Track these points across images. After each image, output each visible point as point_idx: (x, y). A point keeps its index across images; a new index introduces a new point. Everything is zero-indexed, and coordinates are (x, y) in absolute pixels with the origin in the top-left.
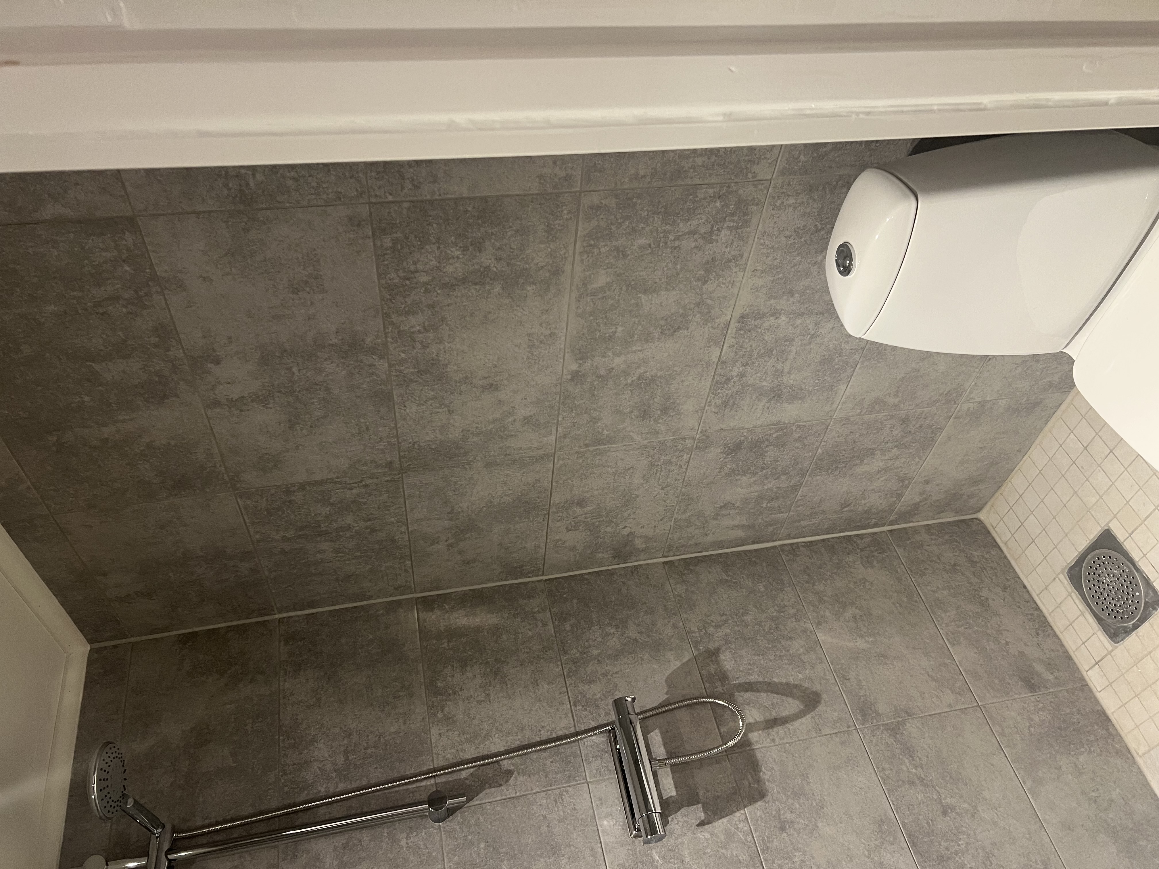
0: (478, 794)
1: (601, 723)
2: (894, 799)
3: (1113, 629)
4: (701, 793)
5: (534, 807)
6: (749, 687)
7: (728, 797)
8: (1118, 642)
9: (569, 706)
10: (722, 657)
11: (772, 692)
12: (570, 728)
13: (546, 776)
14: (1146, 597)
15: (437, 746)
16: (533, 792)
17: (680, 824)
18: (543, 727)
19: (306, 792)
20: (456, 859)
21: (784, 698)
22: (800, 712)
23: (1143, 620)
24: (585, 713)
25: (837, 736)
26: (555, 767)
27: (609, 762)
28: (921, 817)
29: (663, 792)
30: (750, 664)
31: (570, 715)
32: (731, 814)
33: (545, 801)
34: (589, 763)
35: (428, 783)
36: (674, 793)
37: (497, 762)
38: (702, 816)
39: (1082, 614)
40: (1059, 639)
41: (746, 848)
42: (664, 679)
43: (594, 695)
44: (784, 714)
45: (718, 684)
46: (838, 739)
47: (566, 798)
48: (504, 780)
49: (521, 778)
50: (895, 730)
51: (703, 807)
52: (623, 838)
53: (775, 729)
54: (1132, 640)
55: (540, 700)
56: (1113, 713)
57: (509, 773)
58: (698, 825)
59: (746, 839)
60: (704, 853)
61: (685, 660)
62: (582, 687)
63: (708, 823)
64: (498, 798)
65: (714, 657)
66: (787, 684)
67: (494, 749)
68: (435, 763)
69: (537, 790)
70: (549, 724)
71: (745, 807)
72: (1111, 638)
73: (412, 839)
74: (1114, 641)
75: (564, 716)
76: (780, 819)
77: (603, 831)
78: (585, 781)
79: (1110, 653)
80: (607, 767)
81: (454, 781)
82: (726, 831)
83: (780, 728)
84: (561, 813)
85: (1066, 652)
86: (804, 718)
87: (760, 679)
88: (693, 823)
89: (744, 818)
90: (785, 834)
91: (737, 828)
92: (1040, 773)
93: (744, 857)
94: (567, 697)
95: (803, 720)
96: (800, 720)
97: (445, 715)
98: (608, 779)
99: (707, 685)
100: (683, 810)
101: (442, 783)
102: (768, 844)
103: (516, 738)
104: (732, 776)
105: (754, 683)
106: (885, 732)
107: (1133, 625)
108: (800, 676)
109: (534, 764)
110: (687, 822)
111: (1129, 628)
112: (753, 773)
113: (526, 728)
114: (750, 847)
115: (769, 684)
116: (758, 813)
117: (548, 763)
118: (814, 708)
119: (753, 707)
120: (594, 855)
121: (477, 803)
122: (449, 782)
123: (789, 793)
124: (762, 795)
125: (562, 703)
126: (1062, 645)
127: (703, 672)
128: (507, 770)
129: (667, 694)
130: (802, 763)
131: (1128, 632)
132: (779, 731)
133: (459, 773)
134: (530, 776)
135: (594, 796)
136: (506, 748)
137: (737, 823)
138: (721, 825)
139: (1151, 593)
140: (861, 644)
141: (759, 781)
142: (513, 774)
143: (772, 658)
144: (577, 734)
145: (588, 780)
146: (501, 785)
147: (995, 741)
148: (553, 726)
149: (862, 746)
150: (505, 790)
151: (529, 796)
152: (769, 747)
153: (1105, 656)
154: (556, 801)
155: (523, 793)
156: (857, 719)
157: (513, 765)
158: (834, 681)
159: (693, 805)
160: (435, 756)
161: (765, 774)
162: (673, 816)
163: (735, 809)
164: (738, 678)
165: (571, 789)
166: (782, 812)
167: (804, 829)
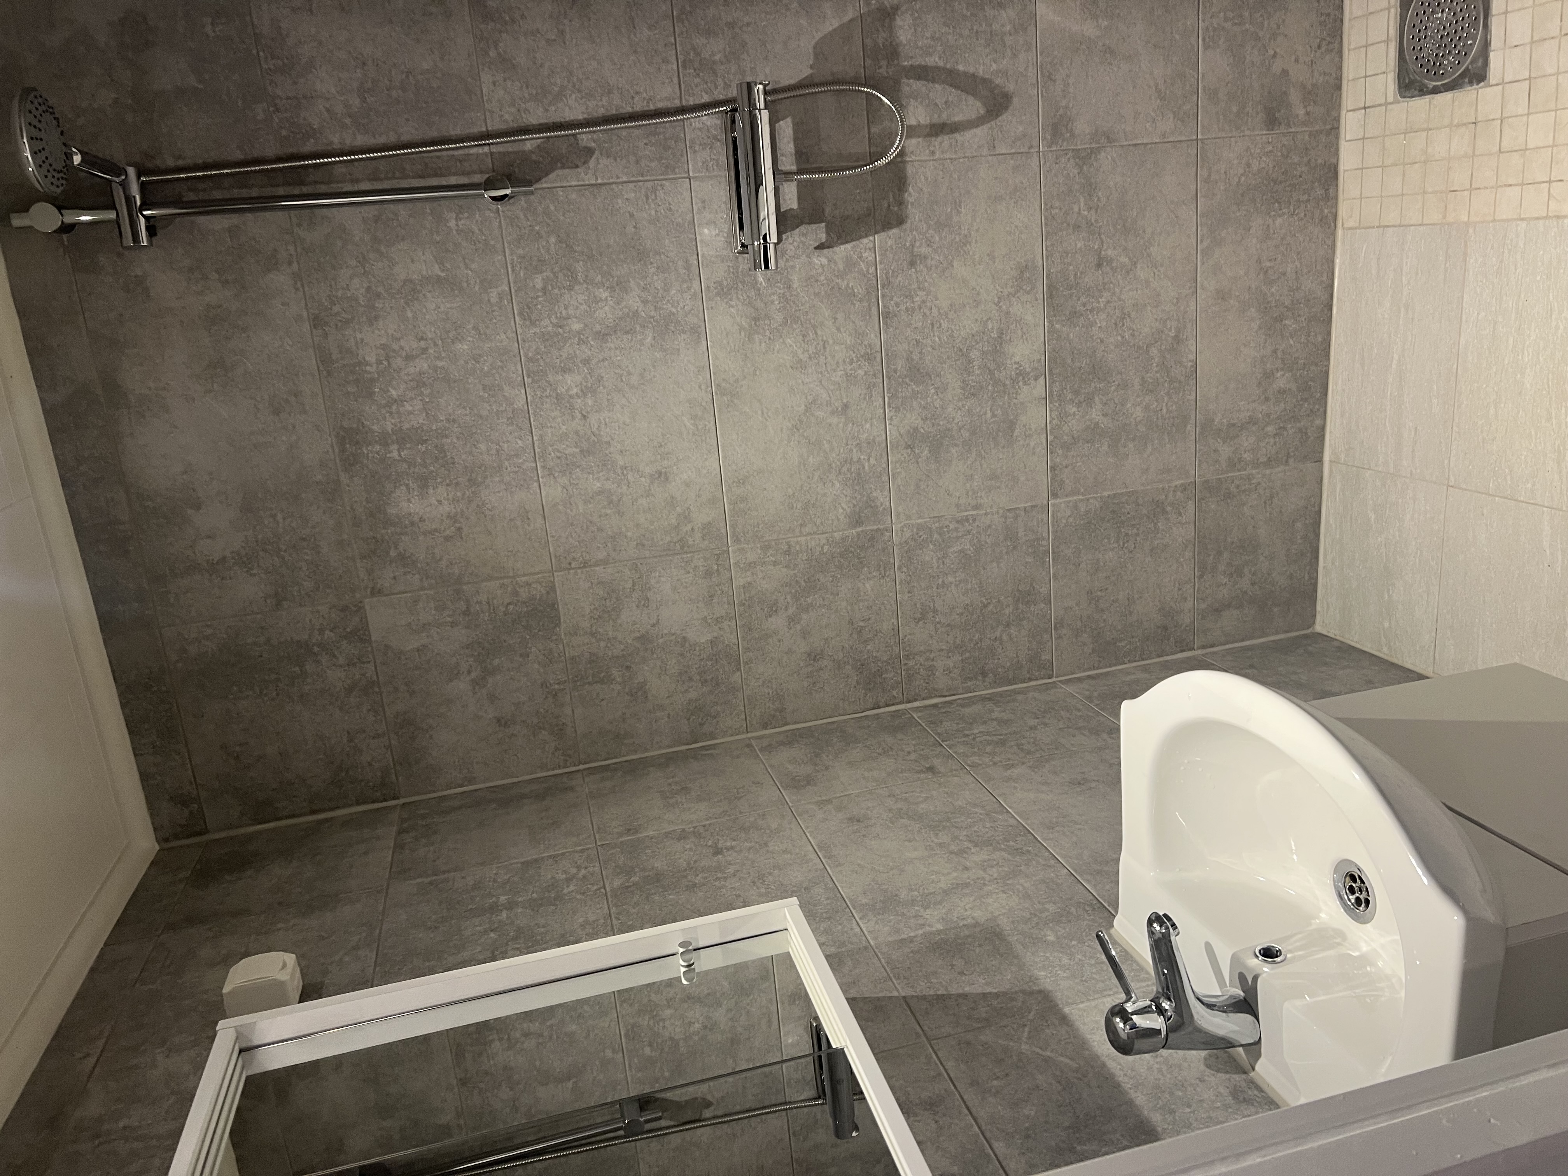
0: (547, 175)
1: (717, 98)
2: (1049, 243)
3: (1409, 78)
4: (828, 210)
5: (620, 201)
6: (923, 73)
7: (859, 219)
8: (1404, 97)
9: (675, 67)
10: (899, 21)
11: (951, 86)
12: (674, 99)
13: (637, 162)
14: (1471, 63)
15: (490, 100)
16: (618, 181)
17: (796, 244)
18: (637, 93)
19: (312, 141)
20: (520, 251)
21: (964, 96)
22: (978, 118)
23: (1448, 88)
24: (697, 80)
25: (1012, 159)
26: (650, 151)
27: (722, 155)
28: (1071, 268)
29: (781, 201)
30: (932, 38)
31: (676, 80)
32: (858, 240)
33: (633, 195)
34: (695, 152)
35: (481, 151)
36: (795, 206)
37: (574, 135)
38: (823, 237)
39: (1387, 41)
40: (1341, 58)
41: (865, 280)
42: (813, 43)
43: (713, 54)
44: (958, 118)
45: (884, 63)
46: (1012, 162)
47: (661, 194)
48: (583, 160)
49: (604, 161)
50: (1084, 158)
51: (826, 227)
52: (725, 252)
53: (940, 139)
54: (1421, 104)
55: (635, 52)
56: (1345, 171)
57: (589, 152)
58: (816, 248)
59: (868, 271)
60: (817, 281)
61: (847, 18)
62: (699, 41)
63: (828, 247)
64: (574, 183)
65: (887, 20)
66: (974, 76)
67: (569, 115)
68: (489, 125)
69: (625, 179)
70: (645, 90)
71: (876, 233)
72: (1399, 87)
73: (463, 222)
74: (1400, 93)
75: (667, 81)
76: (912, 252)
77: (702, 241)
78: (686, 175)
79: (1386, 104)
80: (717, 160)
81: (515, 153)
82: (847, 257)
83: (946, 138)
84: (653, 213)
85: (1339, 79)
86: (980, 128)
87: (941, 64)
88: (810, 245)
89: (871, 245)
90: (913, 270)
91: (861, 257)
92: (1223, 234)
93: (860, 290)
94: (674, 52)
95: (978, 131)
96: (975, 130)
97: (499, 54)
98: (715, 176)
99: (869, 62)
100: (803, 228)
101: (500, 153)
102: (891, 279)
103: (600, 103)
104: (871, 194)
105: (931, 67)
106: (1072, 161)
107: (1435, 86)
108: (994, 66)
109: (621, 142)
110: (803, 243)
111: (1427, 88)
112: (897, 192)
113: (615, 91)
114: (869, 280)
115: (951, 72)
116: (890, 242)
117: (641, 144)
118: (998, 115)
119: (921, 103)
120: (688, 267)
121: (545, 185)
122: (509, 153)
123: (932, 223)
124: (900, 221)
125: (666, 61)
126: (1340, 68)
127: (868, 41)
128: (586, 147)
129: (811, 67)
130: (959, 187)
131: (1423, 91)
132: (945, 140)
133: (521, 143)
134: (616, 160)
135: (696, 197)
136: (586, 116)
137: (863, 251)
138: (842, 250)
139: (1480, 63)
140: (1089, 29)
141: (901, 203)
142: (593, 153)
143: (966, 32)
144: (683, 110)
145: (691, 175)
146: (577, 167)
147: (1193, 187)
148: (652, 93)
149: (1038, 175)
150: (583, 174)
151: (614, 186)
152: (926, 161)
153: (1380, 105)
154: (647, 197)
155: (606, 181)
156: (1044, 138)
157: (595, 142)
158: (1035, 82)
159: (815, 223)
160: (488, 114)
161: (911, 195)
162: (789, 233)
163: (863, 234)
164: (912, 57)
165: (667, 183)
166: (917, 244)
167: (937, 267)
